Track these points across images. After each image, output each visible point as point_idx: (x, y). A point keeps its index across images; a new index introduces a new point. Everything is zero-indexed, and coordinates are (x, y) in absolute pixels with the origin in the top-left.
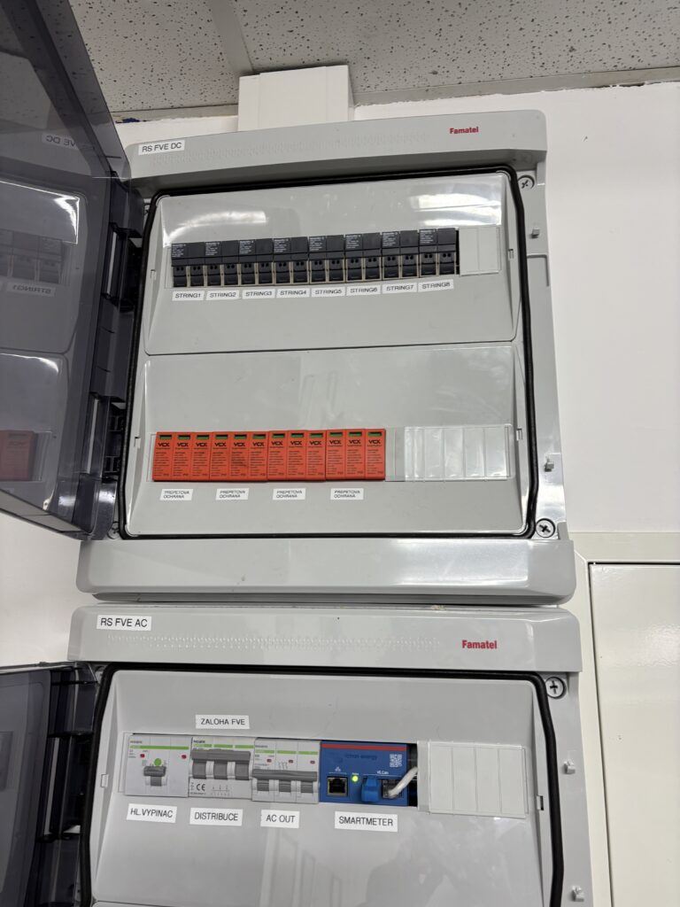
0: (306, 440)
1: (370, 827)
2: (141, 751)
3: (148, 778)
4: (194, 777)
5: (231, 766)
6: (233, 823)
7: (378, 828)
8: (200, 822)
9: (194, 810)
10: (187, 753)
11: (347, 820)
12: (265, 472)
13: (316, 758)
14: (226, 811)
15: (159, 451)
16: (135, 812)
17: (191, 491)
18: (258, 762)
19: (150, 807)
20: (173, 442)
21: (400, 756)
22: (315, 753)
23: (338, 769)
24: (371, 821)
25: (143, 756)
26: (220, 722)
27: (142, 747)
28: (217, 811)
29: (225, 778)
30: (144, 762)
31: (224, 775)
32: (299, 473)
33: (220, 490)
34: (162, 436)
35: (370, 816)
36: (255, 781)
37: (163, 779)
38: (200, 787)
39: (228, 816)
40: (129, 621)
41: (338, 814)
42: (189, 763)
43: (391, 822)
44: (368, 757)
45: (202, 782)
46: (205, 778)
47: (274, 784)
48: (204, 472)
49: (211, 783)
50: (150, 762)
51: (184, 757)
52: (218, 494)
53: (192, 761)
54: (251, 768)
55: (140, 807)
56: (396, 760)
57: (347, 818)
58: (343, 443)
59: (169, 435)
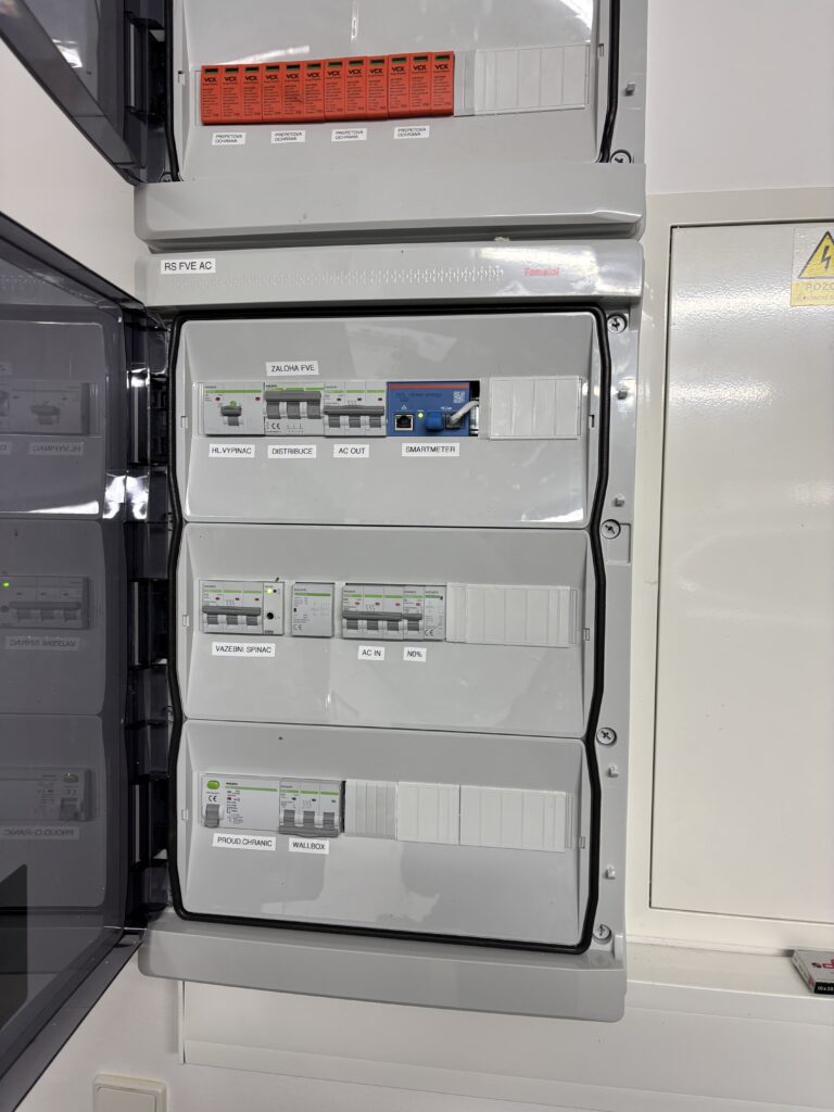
0: (366, 69)
1: (434, 454)
2: (216, 395)
3: (226, 418)
4: (270, 417)
5: (303, 406)
6: (308, 456)
7: (440, 454)
8: (277, 456)
9: (270, 448)
10: (261, 395)
11: (412, 450)
12: (322, 108)
13: (384, 396)
14: (300, 447)
15: (206, 87)
16: (217, 450)
17: (244, 134)
18: (329, 400)
19: (230, 446)
20: (221, 77)
21: (463, 393)
22: (382, 391)
23: (404, 408)
24: (434, 450)
25: (218, 399)
26: (289, 368)
27: (217, 392)
28: (293, 447)
29: (299, 418)
30: (220, 405)
31: (296, 414)
32: (360, 108)
33: (274, 133)
34: (208, 70)
35: (433, 445)
36: (326, 418)
37: (240, 418)
38: (275, 426)
39: (303, 451)
40: (192, 264)
41: (404, 446)
42: (263, 404)
43: (453, 449)
44: (433, 395)
45: (276, 421)
46: (279, 418)
47: (344, 419)
48: (255, 111)
49: (285, 424)
50: (226, 403)
51: (258, 399)
52: (273, 137)
53: (265, 403)
54: (322, 407)
55: (220, 447)
56: (459, 397)
57: (413, 449)
58: (406, 69)
59: (214, 70)
